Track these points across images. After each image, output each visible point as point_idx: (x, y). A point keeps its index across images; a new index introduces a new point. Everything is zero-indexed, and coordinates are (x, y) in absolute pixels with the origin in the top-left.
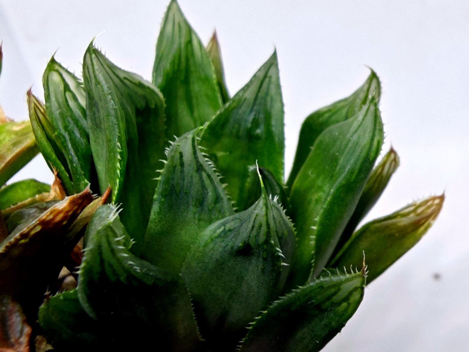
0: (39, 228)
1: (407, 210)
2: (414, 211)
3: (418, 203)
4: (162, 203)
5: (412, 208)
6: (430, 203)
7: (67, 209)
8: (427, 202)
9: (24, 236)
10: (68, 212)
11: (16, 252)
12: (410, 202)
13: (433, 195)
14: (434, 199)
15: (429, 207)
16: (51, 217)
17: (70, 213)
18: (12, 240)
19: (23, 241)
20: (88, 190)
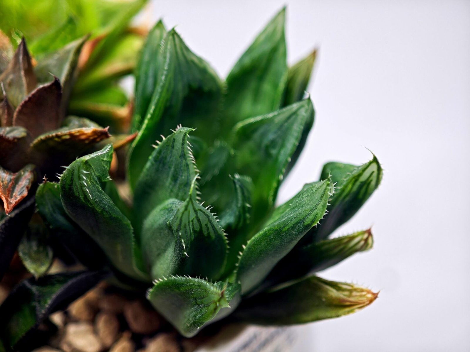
0: (68, 137)
1: (344, 287)
2: (351, 291)
3: (356, 287)
4: (152, 165)
5: (349, 288)
6: (364, 293)
7: (90, 135)
8: (362, 291)
9: (57, 136)
10: (90, 136)
11: (51, 143)
12: (349, 281)
13: (369, 288)
14: (369, 292)
15: (361, 296)
16: (78, 134)
17: (91, 138)
18: (50, 135)
19: (56, 139)
20: (106, 130)
